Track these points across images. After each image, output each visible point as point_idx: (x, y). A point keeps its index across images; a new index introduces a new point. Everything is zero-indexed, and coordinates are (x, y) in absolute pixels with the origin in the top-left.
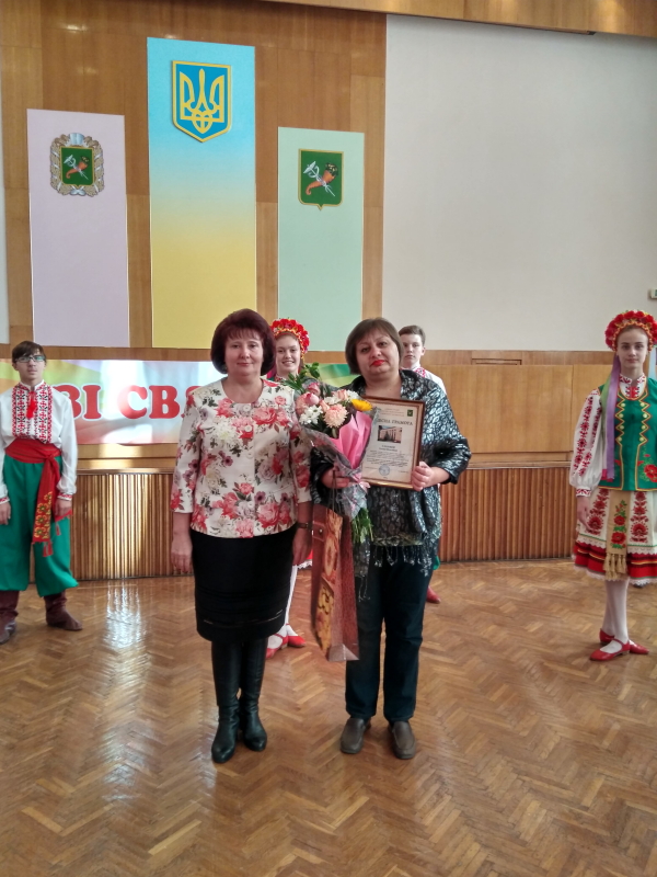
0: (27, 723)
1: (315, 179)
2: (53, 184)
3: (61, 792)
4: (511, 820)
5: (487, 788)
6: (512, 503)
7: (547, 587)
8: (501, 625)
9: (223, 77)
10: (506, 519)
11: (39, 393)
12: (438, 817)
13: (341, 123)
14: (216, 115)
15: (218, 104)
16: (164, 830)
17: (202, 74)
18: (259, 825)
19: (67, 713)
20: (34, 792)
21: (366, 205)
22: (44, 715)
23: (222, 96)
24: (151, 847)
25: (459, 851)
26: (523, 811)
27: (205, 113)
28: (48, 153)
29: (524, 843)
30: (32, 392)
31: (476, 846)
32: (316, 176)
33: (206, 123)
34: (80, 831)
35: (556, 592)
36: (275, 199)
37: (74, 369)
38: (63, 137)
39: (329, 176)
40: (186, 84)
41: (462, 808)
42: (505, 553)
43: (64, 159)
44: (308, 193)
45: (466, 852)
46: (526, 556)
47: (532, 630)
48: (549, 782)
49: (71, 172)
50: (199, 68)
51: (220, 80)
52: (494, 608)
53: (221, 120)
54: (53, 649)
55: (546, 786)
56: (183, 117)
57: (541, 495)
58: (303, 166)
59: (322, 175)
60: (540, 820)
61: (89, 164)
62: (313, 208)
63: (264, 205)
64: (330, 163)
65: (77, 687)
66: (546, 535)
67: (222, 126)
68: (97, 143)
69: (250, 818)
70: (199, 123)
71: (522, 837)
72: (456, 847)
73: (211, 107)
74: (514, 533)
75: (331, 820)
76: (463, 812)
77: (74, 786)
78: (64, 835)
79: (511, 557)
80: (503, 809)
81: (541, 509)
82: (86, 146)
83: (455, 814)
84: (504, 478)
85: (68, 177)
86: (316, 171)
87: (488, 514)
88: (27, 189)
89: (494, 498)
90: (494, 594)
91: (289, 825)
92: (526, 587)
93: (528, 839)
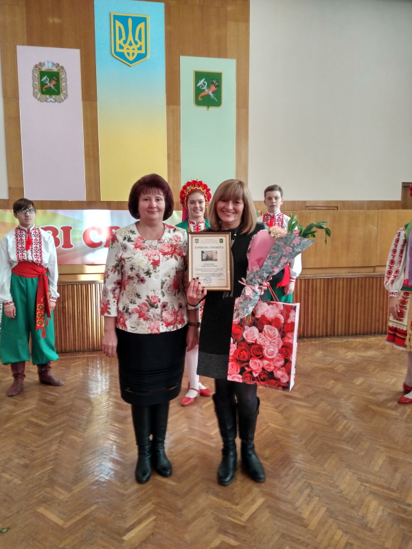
0: (35, 449)
1: (204, 90)
2: (35, 94)
3: (61, 497)
4: (360, 514)
5: (342, 491)
6: (339, 300)
7: (363, 354)
8: (337, 380)
9: (143, 24)
10: (335, 310)
11: (33, 232)
12: (312, 512)
13: (221, 53)
14: (140, 49)
15: (141, 41)
16: (131, 523)
17: (130, 21)
18: (194, 518)
19: (60, 442)
20: (44, 497)
21: (238, 107)
22: (45, 443)
23: (144, 36)
24: (124, 535)
25: (328, 536)
26: (368, 507)
27: (132, 47)
28: (31, 75)
29: (371, 530)
30: (28, 232)
31: (340, 533)
32: (205, 88)
33: (133, 54)
34: (77, 524)
35: (369, 357)
36: (179, 104)
37: (55, 215)
38: (40, 64)
39: (213, 88)
40: (119, 27)
41: (327, 506)
42: (334, 332)
43: (41, 78)
44: (200, 99)
45: (333, 536)
46: (347, 334)
47: (358, 383)
48: (382, 487)
49: (46, 87)
50: (128, 17)
51: (142, 25)
52: (331, 368)
53: (143, 51)
54: (48, 399)
55: (381, 490)
56: (118, 50)
57: (358, 295)
58: (197, 81)
59: (209, 87)
60: (380, 513)
61: (58, 81)
62: (203, 109)
63: (171, 107)
64: (214, 79)
65: (66, 424)
66: (360, 320)
67: (144, 56)
68: (62, 68)
69: (188, 514)
70: (128, 54)
71: (369, 525)
72: (326, 533)
73: (136, 43)
74: (340, 319)
75: (241, 515)
76: (328, 509)
77: (69, 492)
78: (66, 527)
79: (338, 335)
80: (355, 506)
81: (357, 303)
82: (55, 70)
83: (323, 510)
84: (334, 284)
85: (44, 90)
86: (205, 84)
87: (324, 307)
88: (18, 98)
89: (327, 297)
90: (329, 359)
91: (214, 519)
92: (350, 354)
93: (373, 527)
